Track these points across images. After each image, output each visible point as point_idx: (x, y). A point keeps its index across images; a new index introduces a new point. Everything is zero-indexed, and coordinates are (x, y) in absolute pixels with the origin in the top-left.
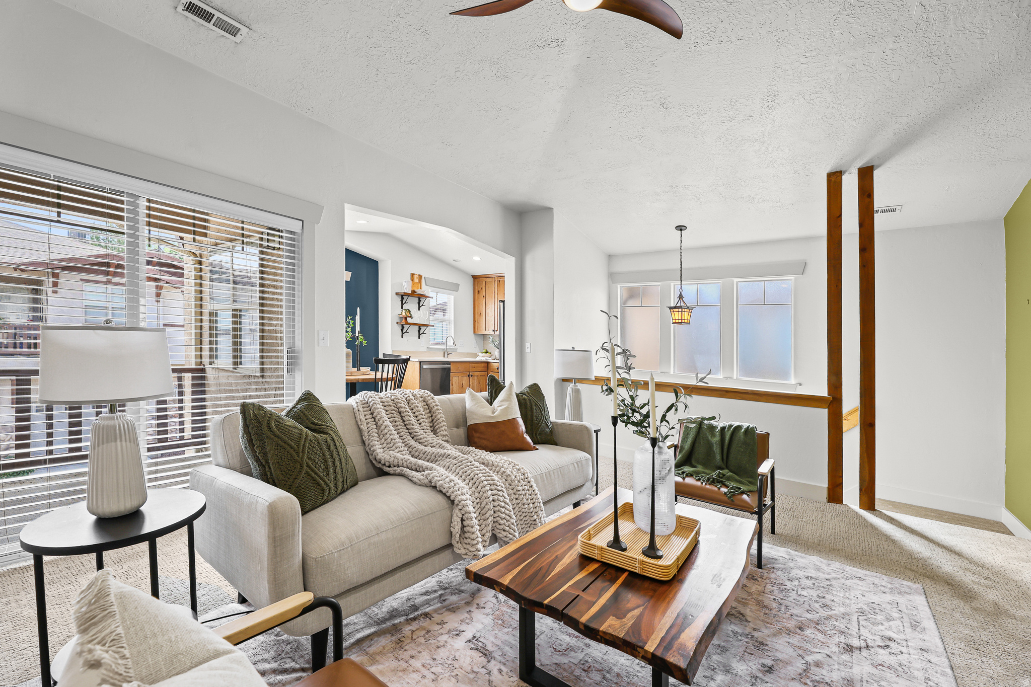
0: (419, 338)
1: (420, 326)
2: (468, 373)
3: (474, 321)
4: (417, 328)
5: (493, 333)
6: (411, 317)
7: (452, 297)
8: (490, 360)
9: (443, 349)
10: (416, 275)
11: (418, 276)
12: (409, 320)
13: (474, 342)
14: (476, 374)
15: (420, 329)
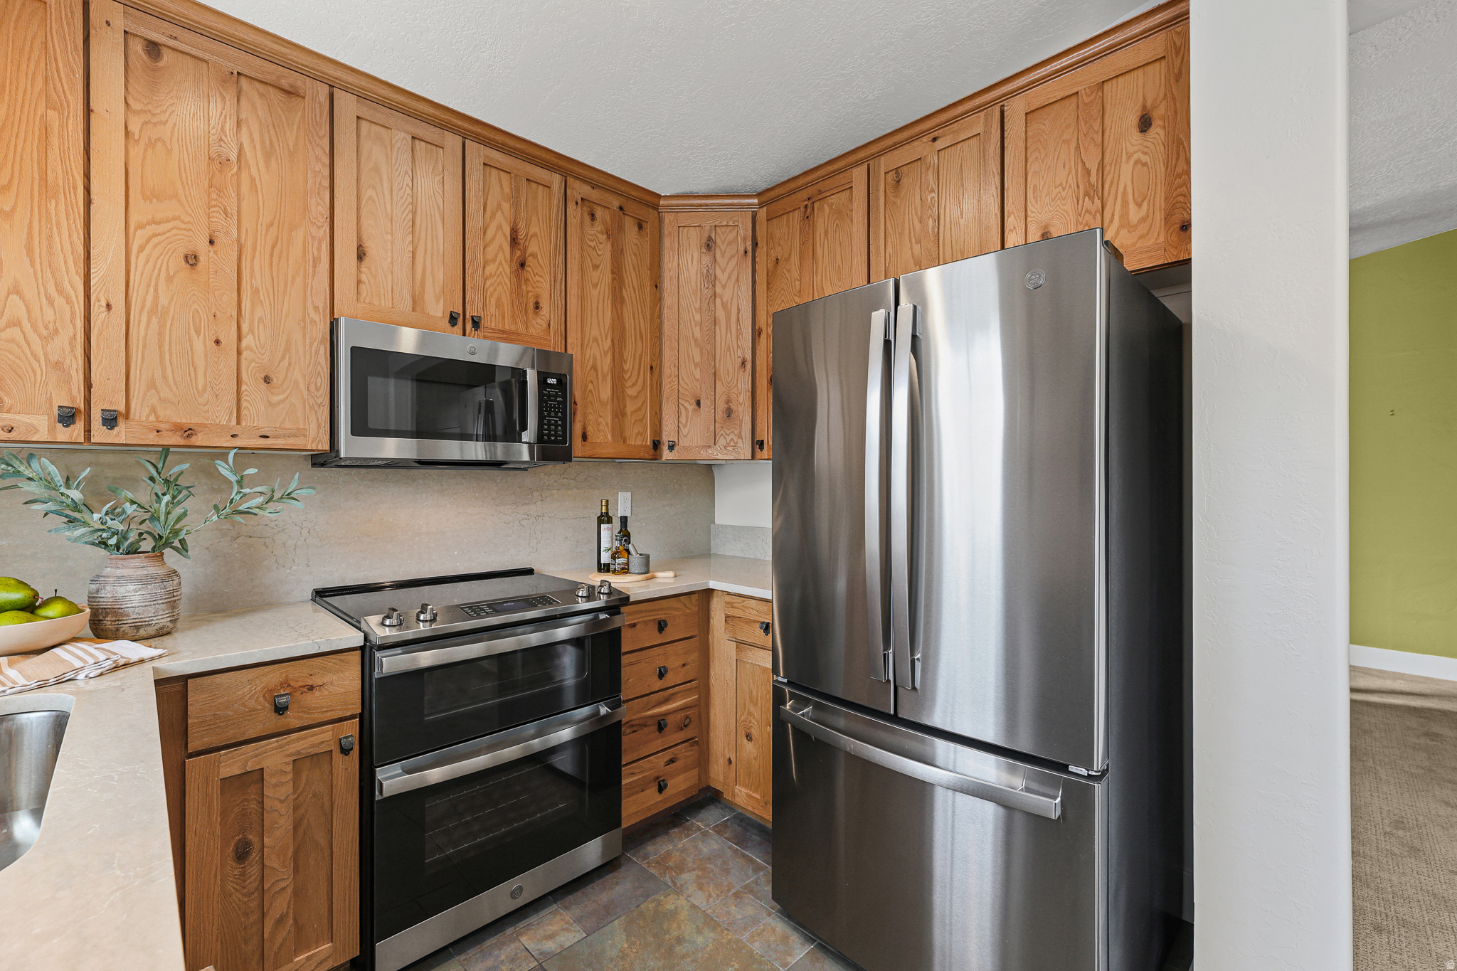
5: (68, 435)
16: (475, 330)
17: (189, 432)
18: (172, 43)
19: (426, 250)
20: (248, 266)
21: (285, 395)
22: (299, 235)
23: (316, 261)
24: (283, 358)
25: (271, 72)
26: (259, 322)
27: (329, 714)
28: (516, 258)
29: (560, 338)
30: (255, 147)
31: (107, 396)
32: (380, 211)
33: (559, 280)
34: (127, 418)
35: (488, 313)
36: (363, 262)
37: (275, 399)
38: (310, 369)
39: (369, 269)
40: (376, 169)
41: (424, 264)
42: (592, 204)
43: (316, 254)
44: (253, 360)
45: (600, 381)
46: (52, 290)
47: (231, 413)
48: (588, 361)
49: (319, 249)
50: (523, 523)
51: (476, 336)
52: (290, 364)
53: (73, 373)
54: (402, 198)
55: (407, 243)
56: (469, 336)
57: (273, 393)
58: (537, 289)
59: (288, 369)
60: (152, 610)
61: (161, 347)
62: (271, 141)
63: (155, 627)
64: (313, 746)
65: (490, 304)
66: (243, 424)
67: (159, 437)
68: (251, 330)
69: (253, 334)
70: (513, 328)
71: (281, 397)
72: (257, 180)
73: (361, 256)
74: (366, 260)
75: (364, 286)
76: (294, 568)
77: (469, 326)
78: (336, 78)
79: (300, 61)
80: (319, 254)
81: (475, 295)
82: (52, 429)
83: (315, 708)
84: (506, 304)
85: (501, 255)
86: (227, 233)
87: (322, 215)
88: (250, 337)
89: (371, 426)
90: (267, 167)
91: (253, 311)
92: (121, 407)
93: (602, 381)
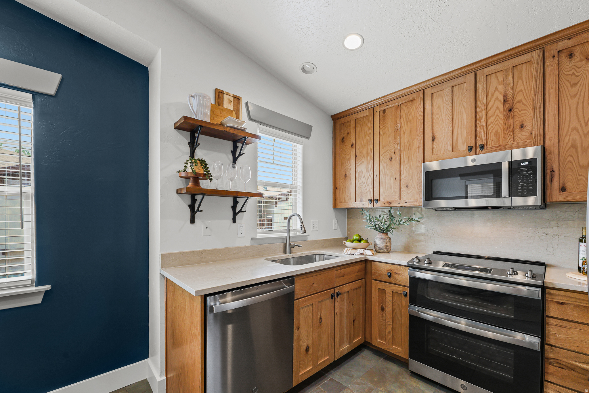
0: (234, 221)
1: (235, 196)
2: (332, 292)
3: (335, 188)
4: (230, 201)
5: (371, 205)
6: (208, 176)
7: (300, 147)
8: (369, 255)
9: (283, 239)
10: (228, 94)
11: (232, 99)
12: (204, 184)
13: (334, 221)
14: (346, 288)
15: (236, 203)
16: (482, 150)
17: (390, 203)
18: (387, 107)
19: (458, 126)
20: (403, 155)
21: (412, 190)
22: (415, 141)
23: (419, 147)
24: (411, 179)
25: (407, 98)
26: (405, 171)
27: (401, 283)
28: (506, 109)
29: (539, 138)
30: (404, 122)
31: (376, 197)
32: (440, 122)
33: (538, 106)
34: (380, 201)
35: (490, 140)
36: (435, 141)
37: (409, 192)
38: (418, 181)
39: (436, 142)
40: (439, 107)
41: (458, 132)
42: (569, 49)
43: (419, 145)
44: (404, 182)
45: (580, 154)
46: (368, 175)
47: (398, 197)
48: (567, 144)
49: (420, 143)
50: (541, 238)
51: (482, 153)
52: (413, 181)
53: (371, 192)
54: (448, 112)
55: (450, 127)
56: (478, 154)
57: (408, 190)
58: (522, 118)
59: (412, 182)
60: (381, 246)
61: (385, 183)
62: (408, 117)
63: (383, 250)
64: (397, 290)
65: (490, 136)
66: (402, 199)
67: (385, 205)
68: (403, 173)
69: (404, 174)
70: (504, 143)
71: (411, 191)
72: (405, 131)
73: (433, 139)
74: (436, 140)
75: (435, 149)
76: (430, 243)
77: (478, 150)
78: (425, 86)
79: (415, 89)
80: (420, 145)
81: (481, 135)
82: (368, 204)
83: (398, 280)
84: (500, 134)
85: (497, 111)
86: (398, 149)
87: (421, 132)
88: (403, 175)
89: (433, 197)
90: (407, 125)
91: (404, 168)
92: (378, 199)
93: (582, 153)
